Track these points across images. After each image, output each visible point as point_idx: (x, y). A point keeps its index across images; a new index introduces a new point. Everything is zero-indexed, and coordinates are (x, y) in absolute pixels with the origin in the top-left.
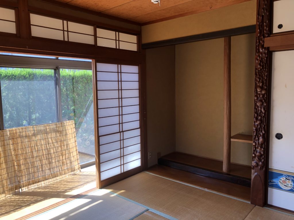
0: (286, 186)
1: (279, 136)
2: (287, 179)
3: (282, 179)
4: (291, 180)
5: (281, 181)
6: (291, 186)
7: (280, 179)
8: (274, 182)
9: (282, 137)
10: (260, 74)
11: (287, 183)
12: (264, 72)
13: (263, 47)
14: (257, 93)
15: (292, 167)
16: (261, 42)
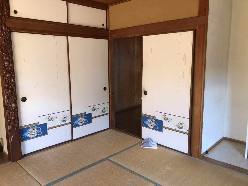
0: (33, 134)
1: (24, 99)
2: (33, 129)
3: (30, 131)
4: (36, 129)
5: (29, 133)
6: (36, 133)
7: (28, 132)
8: (25, 136)
9: (26, 100)
10: (5, 49)
11: (34, 132)
12: (9, 48)
13: (5, 25)
14: (5, 66)
15: (35, 119)
16: (3, 21)
